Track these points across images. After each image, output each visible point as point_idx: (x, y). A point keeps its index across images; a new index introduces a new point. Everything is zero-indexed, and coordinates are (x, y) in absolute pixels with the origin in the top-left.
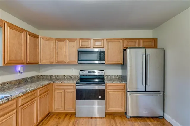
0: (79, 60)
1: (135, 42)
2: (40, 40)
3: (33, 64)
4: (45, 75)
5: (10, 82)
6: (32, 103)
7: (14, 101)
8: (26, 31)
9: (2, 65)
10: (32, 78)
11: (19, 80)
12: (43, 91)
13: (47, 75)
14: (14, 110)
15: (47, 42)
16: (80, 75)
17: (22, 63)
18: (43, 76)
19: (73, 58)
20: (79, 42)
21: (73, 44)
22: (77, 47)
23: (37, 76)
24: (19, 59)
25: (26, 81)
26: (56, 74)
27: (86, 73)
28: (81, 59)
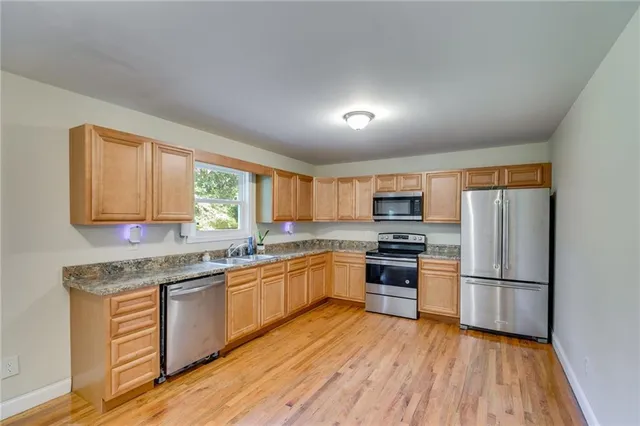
0: (374, 214)
1: (490, 174)
2: (315, 183)
3: (304, 220)
4: (323, 240)
5: (279, 245)
6: (302, 273)
7: (282, 264)
8: (296, 174)
9: (270, 221)
10: (305, 242)
11: (287, 243)
12: (317, 261)
13: (326, 240)
14: (282, 274)
15: (325, 185)
16: (379, 242)
17: (291, 220)
18: (320, 241)
19: (366, 210)
20: (376, 182)
21: (365, 185)
22: (373, 191)
23: (312, 241)
24: (287, 214)
25: (296, 245)
26: (340, 238)
27: (390, 238)
28: (380, 212)
